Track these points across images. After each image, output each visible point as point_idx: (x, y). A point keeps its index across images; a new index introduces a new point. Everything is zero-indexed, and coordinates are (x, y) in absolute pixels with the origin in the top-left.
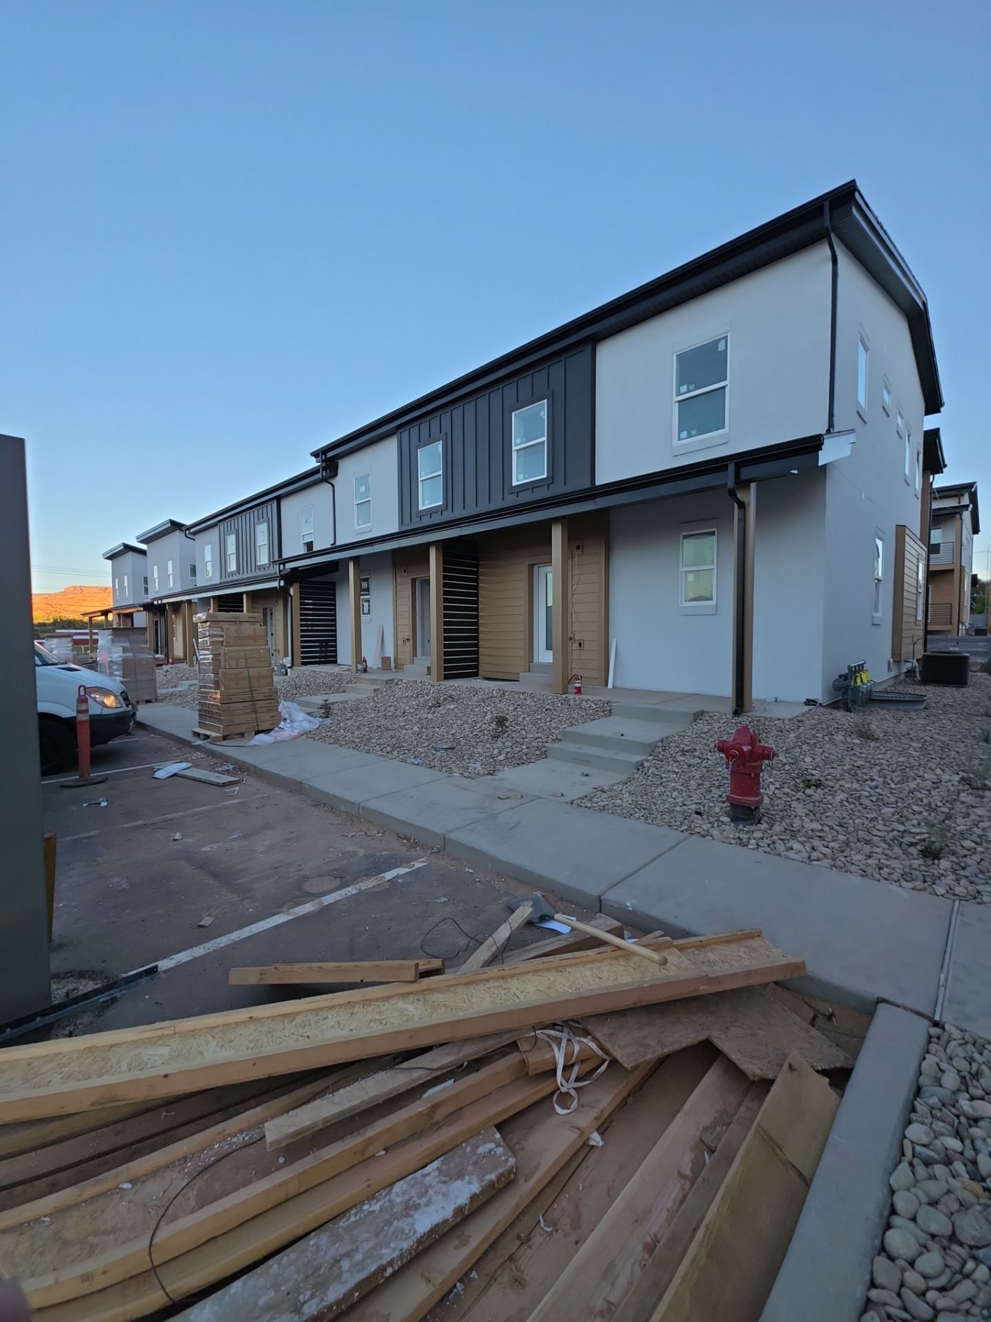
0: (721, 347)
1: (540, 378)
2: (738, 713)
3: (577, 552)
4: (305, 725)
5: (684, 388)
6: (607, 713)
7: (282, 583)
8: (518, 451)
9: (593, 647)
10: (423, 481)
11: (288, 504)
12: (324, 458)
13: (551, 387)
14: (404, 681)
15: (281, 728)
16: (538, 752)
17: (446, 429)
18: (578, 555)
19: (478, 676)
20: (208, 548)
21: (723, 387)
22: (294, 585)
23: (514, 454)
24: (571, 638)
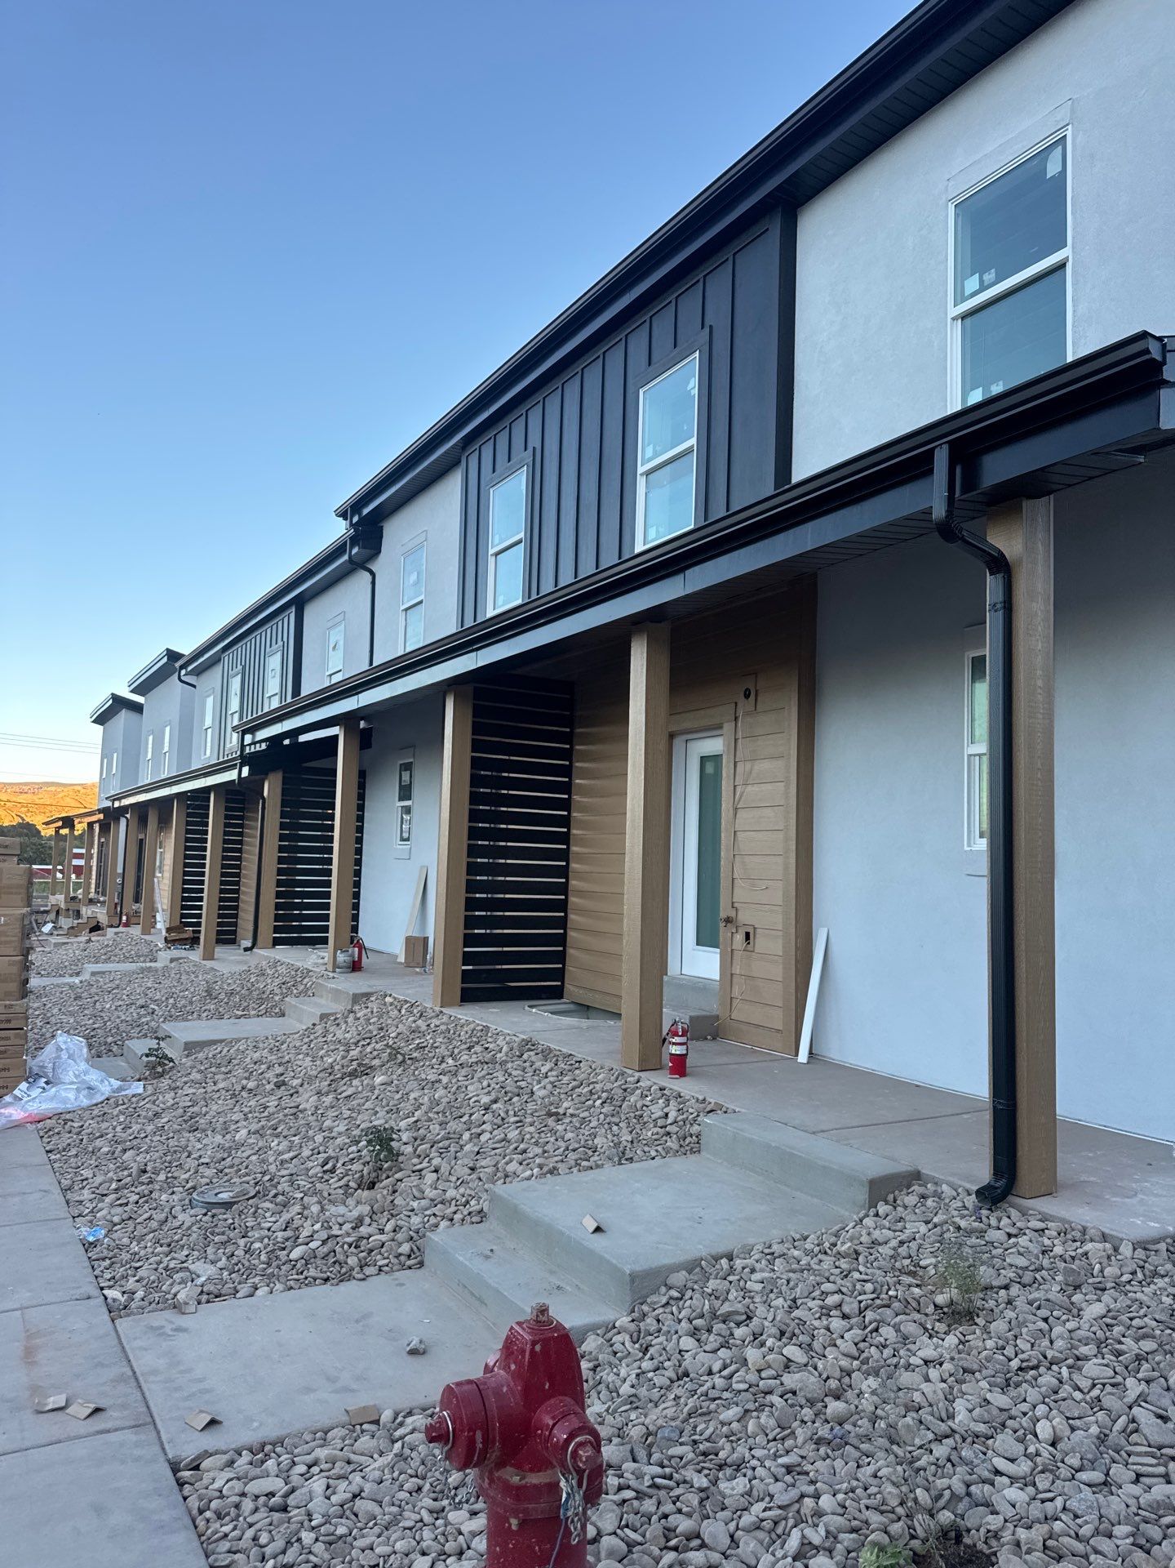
1: (690, 305)
2: (994, 1196)
3: (745, 706)
4: (66, 1096)
5: (972, 284)
6: (690, 1144)
7: (245, 771)
8: (648, 473)
9: (773, 945)
10: (497, 554)
11: (311, 613)
12: (356, 519)
13: (707, 323)
14: (388, 999)
15: (16, 1097)
16: (405, 1248)
17: (534, 440)
18: (747, 714)
19: (561, 996)
20: (210, 701)
21: (1061, 266)
22: (272, 776)
23: (641, 483)
24: (728, 920)
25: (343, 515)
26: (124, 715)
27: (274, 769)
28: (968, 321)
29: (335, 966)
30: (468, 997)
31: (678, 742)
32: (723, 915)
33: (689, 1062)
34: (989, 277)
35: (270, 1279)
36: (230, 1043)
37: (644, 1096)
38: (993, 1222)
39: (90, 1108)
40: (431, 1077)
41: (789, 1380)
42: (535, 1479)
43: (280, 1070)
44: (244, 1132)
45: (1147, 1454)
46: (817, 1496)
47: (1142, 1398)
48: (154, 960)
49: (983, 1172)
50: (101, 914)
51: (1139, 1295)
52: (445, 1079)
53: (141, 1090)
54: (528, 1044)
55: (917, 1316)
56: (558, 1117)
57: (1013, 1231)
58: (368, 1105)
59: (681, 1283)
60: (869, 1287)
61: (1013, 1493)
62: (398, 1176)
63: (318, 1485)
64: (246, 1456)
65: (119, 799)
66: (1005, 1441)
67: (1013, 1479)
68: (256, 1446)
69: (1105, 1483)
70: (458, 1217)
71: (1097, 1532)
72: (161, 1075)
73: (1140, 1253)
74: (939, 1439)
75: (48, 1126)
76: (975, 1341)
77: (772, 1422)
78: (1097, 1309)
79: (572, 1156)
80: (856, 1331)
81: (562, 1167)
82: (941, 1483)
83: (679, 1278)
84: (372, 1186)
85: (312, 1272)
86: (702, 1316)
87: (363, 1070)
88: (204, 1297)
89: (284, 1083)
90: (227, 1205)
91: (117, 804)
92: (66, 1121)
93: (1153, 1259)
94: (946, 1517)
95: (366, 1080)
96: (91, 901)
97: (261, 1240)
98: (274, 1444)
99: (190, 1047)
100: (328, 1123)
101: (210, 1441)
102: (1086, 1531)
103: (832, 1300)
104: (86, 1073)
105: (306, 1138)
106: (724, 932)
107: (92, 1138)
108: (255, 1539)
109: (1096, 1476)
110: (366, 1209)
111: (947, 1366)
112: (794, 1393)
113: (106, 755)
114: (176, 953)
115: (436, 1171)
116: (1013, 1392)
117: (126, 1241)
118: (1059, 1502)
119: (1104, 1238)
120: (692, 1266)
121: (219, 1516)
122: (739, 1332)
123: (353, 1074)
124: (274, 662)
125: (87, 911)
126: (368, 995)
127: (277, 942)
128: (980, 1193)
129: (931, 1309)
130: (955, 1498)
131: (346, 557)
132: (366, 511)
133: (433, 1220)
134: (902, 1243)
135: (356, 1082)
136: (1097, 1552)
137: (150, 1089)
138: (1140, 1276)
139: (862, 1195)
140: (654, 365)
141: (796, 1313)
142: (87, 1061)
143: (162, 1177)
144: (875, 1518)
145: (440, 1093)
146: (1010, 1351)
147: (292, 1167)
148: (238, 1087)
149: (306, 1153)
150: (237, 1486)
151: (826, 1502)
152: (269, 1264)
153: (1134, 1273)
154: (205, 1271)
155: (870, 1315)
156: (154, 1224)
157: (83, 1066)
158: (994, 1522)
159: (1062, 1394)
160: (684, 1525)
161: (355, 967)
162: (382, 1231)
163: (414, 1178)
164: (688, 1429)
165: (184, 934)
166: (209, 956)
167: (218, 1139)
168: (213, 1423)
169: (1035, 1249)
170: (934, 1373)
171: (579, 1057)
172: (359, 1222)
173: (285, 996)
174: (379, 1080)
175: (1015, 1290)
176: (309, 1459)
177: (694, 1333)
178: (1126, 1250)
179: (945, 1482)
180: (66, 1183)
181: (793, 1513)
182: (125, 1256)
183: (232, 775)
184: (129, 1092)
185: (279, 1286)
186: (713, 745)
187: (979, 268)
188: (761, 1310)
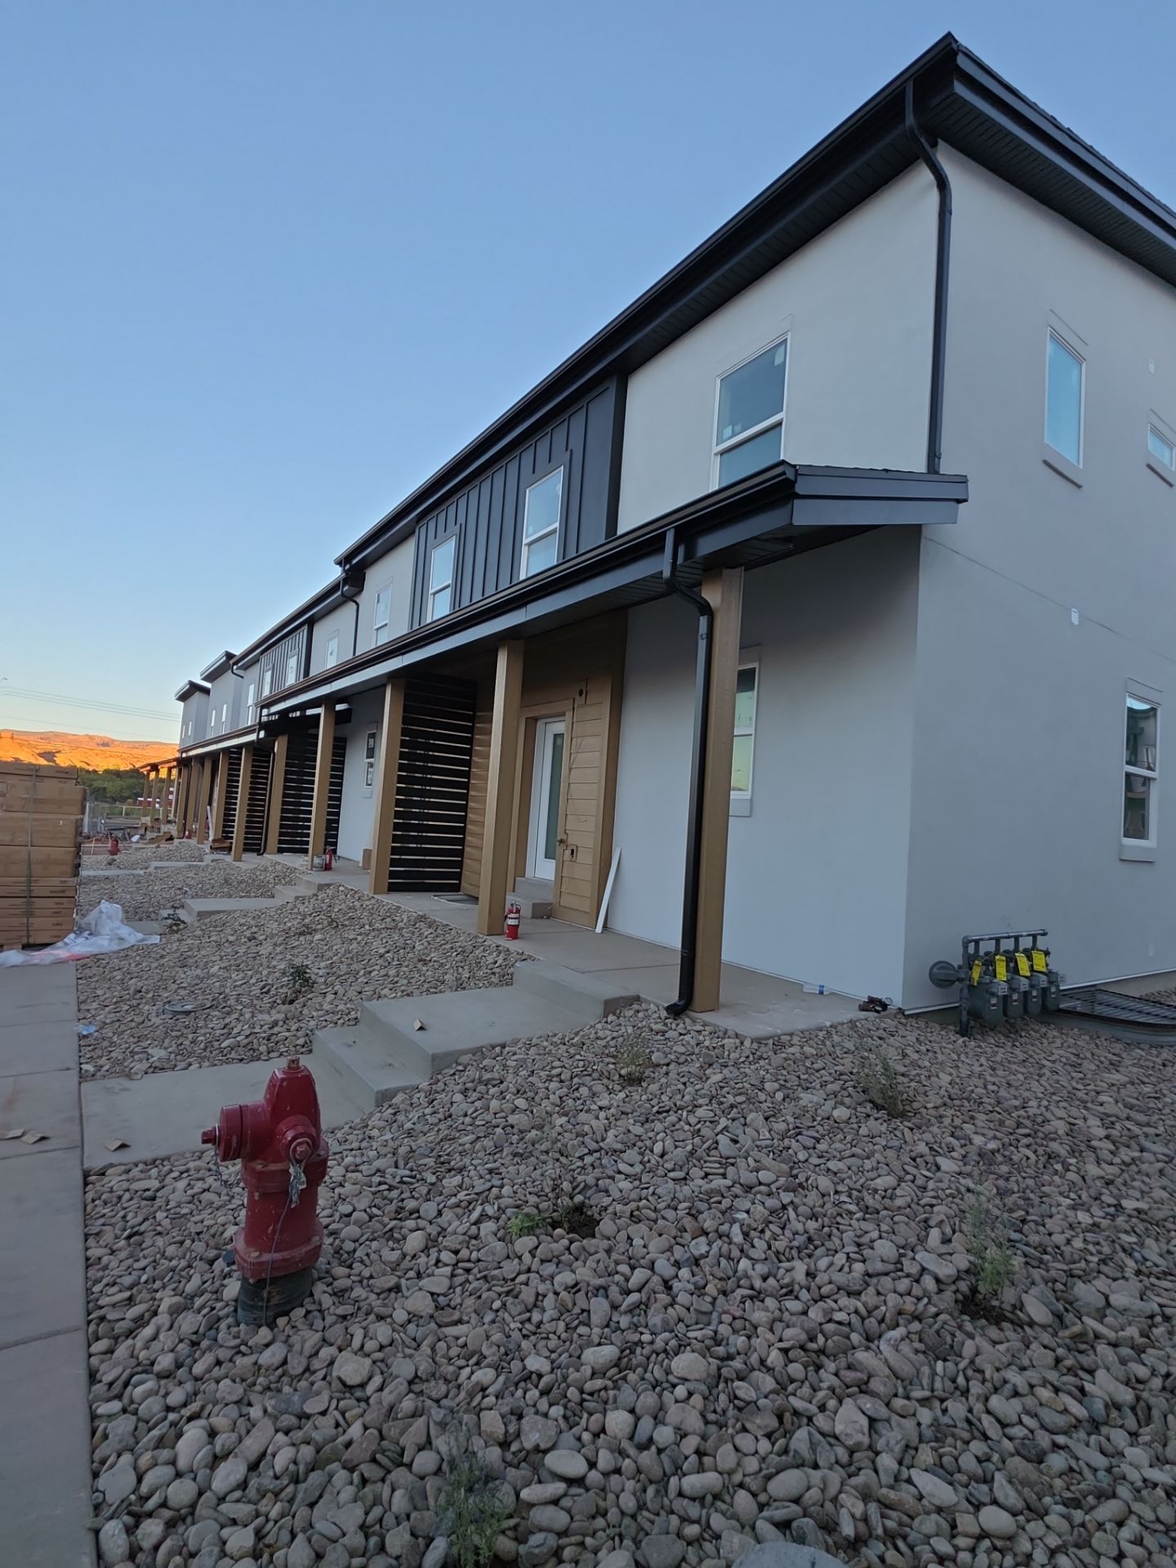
0: (778, 360)
1: (560, 436)
2: (676, 1011)
3: (579, 700)
4: (102, 944)
5: (728, 431)
6: (506, 980)
7: (262, 734)
8: (530, 544)
9: (587, 859)
10: (434, 594)
11: (319, 630)
12: (347, 567)
13: (570, 447)
14: (341, 888)
15: (66, 944)
16: (301, 1041)
17: (461, 519)
18: (580, 706)
19: (458, 890)
20: (252, 688)
21: (779, 424)
22: (280, 738)
23: (525, 550)
24: (561, 841)
25: (339, 563)
26: (197, 695)
27: (282, 734)
28: (725, 456)
29: (313, 866)
30: (393, 888)
31: (540, 724)
32: (559, 838)
33: (520, 931)
34: (738, 428)
35: (201, 1059)
36: (229, 913)
37: (484, 951)
38: (674, 1026)
39: (118, 952)
40: (351, 937)
41: (512, 1119)
42: (273, 1167)
43: (254, 929)
44: (216, 968)
45: (715, 1162)
46: (502, 1187)
47: (726, 1128)
48: (201, 860)
49: (673, 997)
50: (173, 829)
51: (747, 1070)
52: (359, 938)
53: (157, 941)
54: (422, 918)
55: (605, 1081)
56: (425, 963)
57: (683, 1032)
58: (305, 953)
59: (465, 1062)
60: (581, 1063)
61: (625, 1185)
62: (309, 996)
63: (181, 1184)
64: (141, 1166)
65: (186, 751)
66: (632, 1155)
67: (627, 1176)
68: (149, 1161)
69: (685, 1179)
70: (341, 1021)
71: (668, 1206)
72: (177, 932)
73: (755, 1045)
74: (590, 1153)
75: (83, 963)
76: (636, 1096)
77: (491, 1144)
78: (719, 1077)
79: (426, 985)
80: (565, 1090)
81: (416, 992)
82: (580, 1178)
83: (465, 1059)
84: (291, 1002)
85: (233, 1055)
86: (473, 1082)
87: (307, 931)
88: (151, 1070)
89: (255, 938)
90: (188, 1013)
91: (184, 755)
92: (98, 960)
93: (763, 1049)
94: (579, 1198)
95: (309, 937)
96: (169, 822)
97: (205, 1035)
98: (163, 1160)
99: (202, 915)
100: (274, 963)
101: (117, 1158)
102: (661, 1206)
103: (554, 1072)
104: (118, 928)
105: (257, 972)
106: (559, 849)
107: (114, 970)
108: (124, 1217)
109: (681, 1174)
110: (281, 1016)
111: (613, 1110)
112: (512, 1127)
113: (185, 723)
114: (216, 856)
115: (336, 994)
116: (647, 1126)
117: (110, 1034)
118: (651, 1190)
119: (737, 1036)
120: (478, 1051)
121: (106, 1203)
122: (492, 1091)
123: (302, 934)
124: (293, 662)
125: (165, 828)
126: (328, 885)
127: (281, 851)
128: (668, 1009)
129: (616, 1077)
130: (587, 1187)
131: (339, 593)
132: (354, 562)
133: (324, 1023)
134: (613, 1038)
135: (302, 938)
136: (664, 1218)
137: (164, 941)
138: (751, 1058)
139: (600, 1010)
140: (537, 473)
141: (530, 1079)
142: (122, 921)
143: (150, 995)
144: (533, 1199)
145: (355, 945)
146: (654, 1102)
147: (240, 991)
148: (224, 940)
149: (253, 981)
150: (125, 1185)
151: (506, 1190)
152: (205, 1050)
153: (748, 1057)
154: (157, 1053)
155: (576, 1080)
156: (133, 1024)
157: (118, 924)
158: (606, 1201)
159: (677, 1127)
160: (411, 1204)
161: (327, 867)
162: (289, 1030)
163: (320, 999)
164: (438, 1148)
165: (223, 844)
166: (238, 859)
167: (199, 972)
168: (123, 1146)
169: (693, 1042)
170: (602, 1115)
171: (452, 926)
172: (275, 1023)
173: (276, 884)
174: (317, 937)
175: (672, 1066)
176: (183, 1168)
177: (465, 1092)
178: (747, 1043)
179: (583, 1177)
180: (82, 998)
181: (483, 1197)
182: (106, 1044)
183: (252, 737)
184: (149, 942)
185: (207, 1064)
186: (559, 727)
187: (733, 424)
188: (510, 1077)
